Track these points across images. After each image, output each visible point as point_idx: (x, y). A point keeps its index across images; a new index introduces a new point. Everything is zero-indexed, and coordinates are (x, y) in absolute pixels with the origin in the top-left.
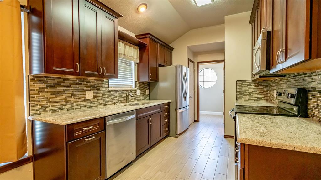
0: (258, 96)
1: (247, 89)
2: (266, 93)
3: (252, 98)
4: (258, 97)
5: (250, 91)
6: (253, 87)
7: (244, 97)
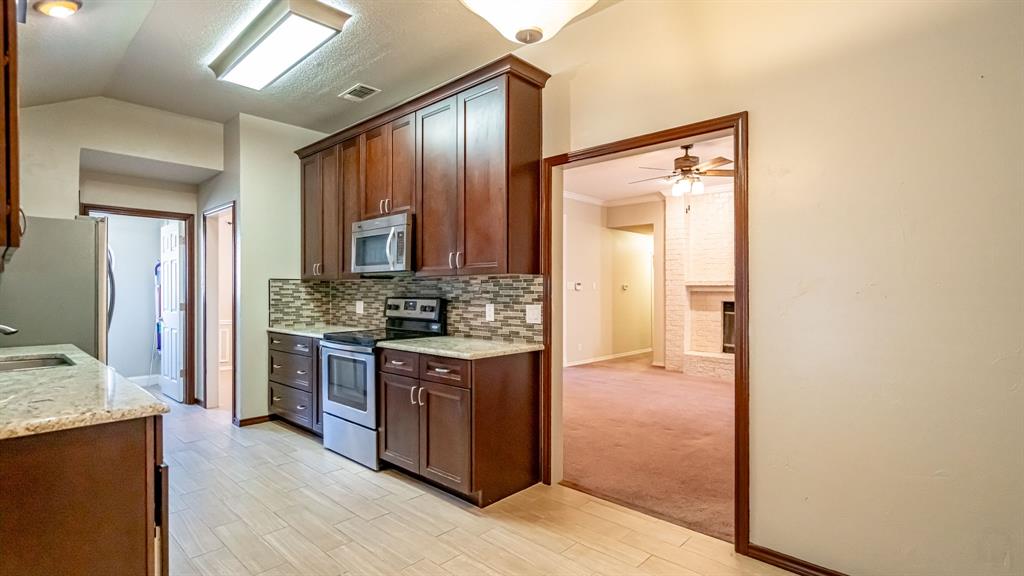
0: (313, 314)
1: (292, 300)
2: (328, 306)
3: (301, 320)
4: (312, 317)
5: (298, 303)
6: (303, 296)
7: (285, 318)
